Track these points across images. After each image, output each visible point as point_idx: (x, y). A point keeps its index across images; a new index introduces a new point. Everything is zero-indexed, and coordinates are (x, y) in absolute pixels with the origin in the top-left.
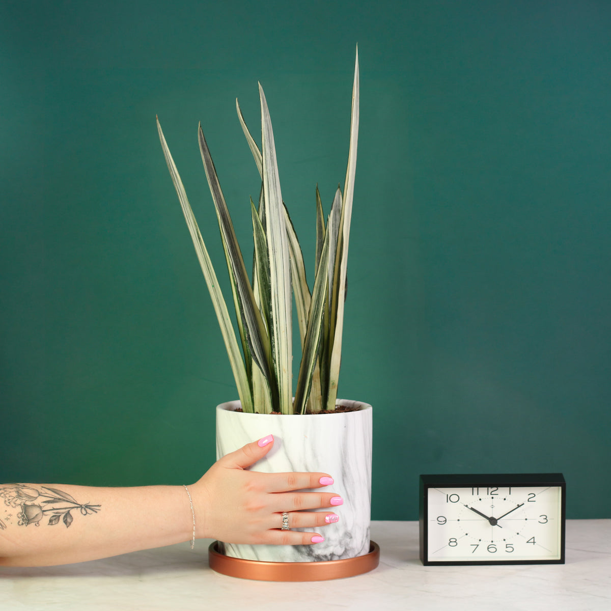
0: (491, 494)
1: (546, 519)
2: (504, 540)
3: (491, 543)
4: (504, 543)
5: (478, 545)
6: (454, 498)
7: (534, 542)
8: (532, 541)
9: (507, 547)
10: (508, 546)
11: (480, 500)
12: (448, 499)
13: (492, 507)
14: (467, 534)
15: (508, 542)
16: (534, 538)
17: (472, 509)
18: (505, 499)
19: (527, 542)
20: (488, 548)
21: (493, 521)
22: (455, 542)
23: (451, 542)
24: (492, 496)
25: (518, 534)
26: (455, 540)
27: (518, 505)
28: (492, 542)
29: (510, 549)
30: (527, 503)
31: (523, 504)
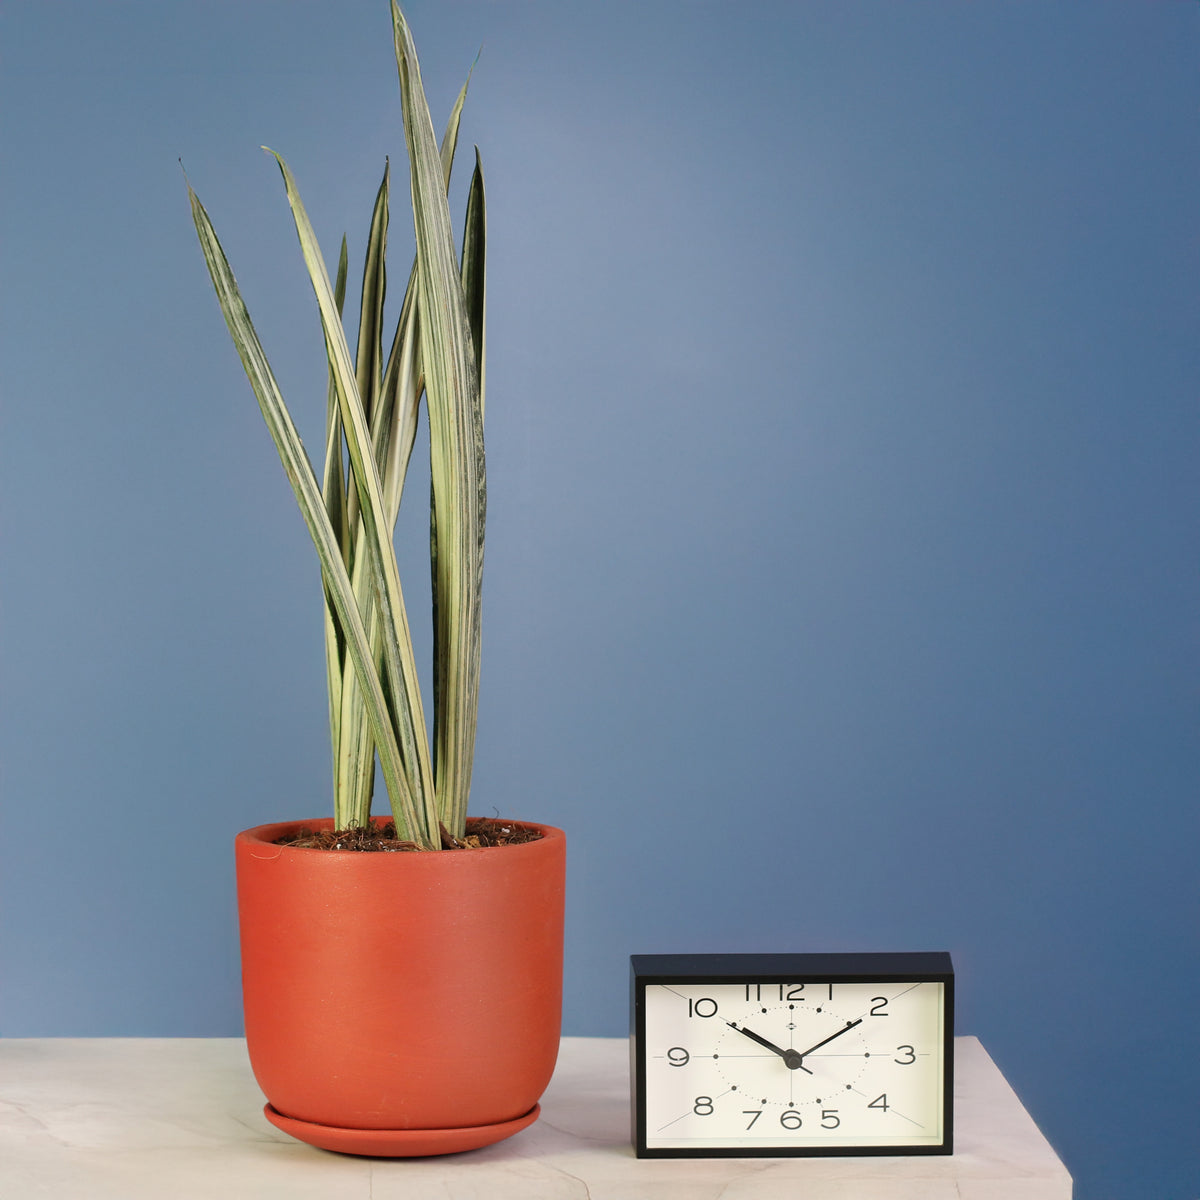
0: (788, 999)
1: (911, 1054)
2: (819, 1101)
3: (790, 1109)
4: (819, 1108)
5: (759, 1113)
6: (706, 1008)
7: (885, 1107)
8: (881, 1102)
9: (824, 1118)
10: (826, 1114)
11: (764, 1011)
12: (693, 1008)
13: (791, 1026)
14: (734, 1088)
15: (826, 1106)
16: (884, 1096)
17: (746, 1032)
18: (819, 1010)
19: (870, 1106)
20: (782, 1120)
21: (793, 1059)
22: (708, 1105)
23: (699, 1105)
24: (791, 1002)
25: (849, 1087)
26: (708, 1101)
27: (849, 1023)
28: (791, 1105)
29: (833, 1122)
30: (867, 1019)
31: (860, 1021)
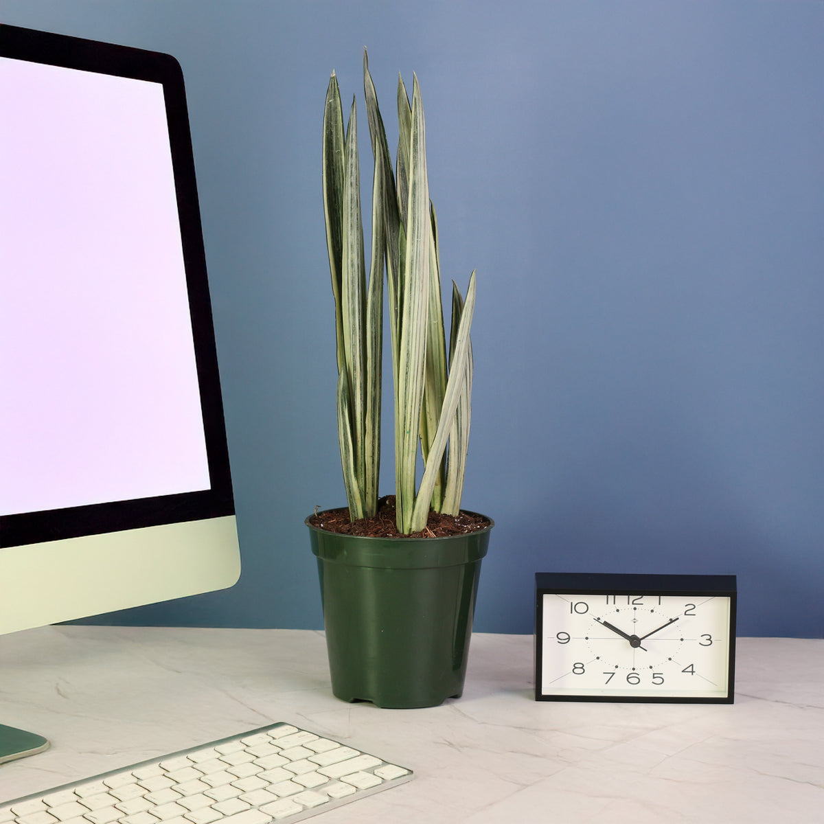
0: (633, 604)
1: (709, 639)
2: (651, 667)
3: (633, 672)
4: (651, 672)
5: (614, 674)
6: (581, 608)
7: (693, 672)
8: (690, 669)
9: (654, 678)
10: (655, 676)
11: (618, 611)
12: (573, 608)
13: (635, 621)
14: (598, 658)
15: (655, 670)
16: (692, 665)
17: (606, 624)
18: (652, 611)
19: (683, 671)
20: (628, 678)
21: (635, 641)
22: (582, 668)
23: (576, 668)
24: (634, 606)
25: (670, 659)
26: (581, 666)
27: (671, 620)
28: (634, 669)
29: (659, 681)
30: (682, 618)
31: (678, 619)
